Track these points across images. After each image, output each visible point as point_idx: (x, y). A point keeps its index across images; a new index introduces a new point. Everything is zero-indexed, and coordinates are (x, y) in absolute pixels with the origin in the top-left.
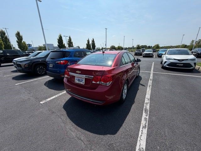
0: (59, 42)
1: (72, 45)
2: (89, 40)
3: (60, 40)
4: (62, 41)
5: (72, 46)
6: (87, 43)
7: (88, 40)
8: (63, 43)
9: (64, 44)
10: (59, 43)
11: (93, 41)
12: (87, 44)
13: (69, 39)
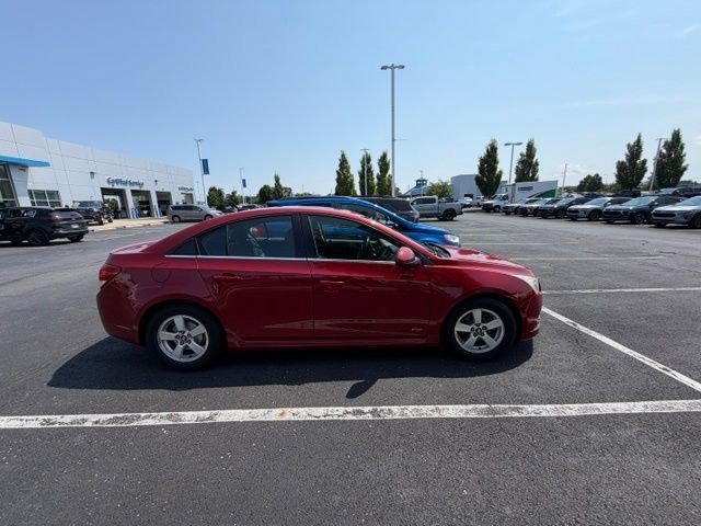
0: (481, 169)
1: (535, 171)
2: (639, 140)
3: (489, 160)
4: (496, 162)
5: (534, 179)
6: (624, 159)
7: (632, 141)
8: (495, 169)
9: (501, 172)
10: (480, 172)
11: (675, 144)
12: (621, 166)
13: (525, 151)
